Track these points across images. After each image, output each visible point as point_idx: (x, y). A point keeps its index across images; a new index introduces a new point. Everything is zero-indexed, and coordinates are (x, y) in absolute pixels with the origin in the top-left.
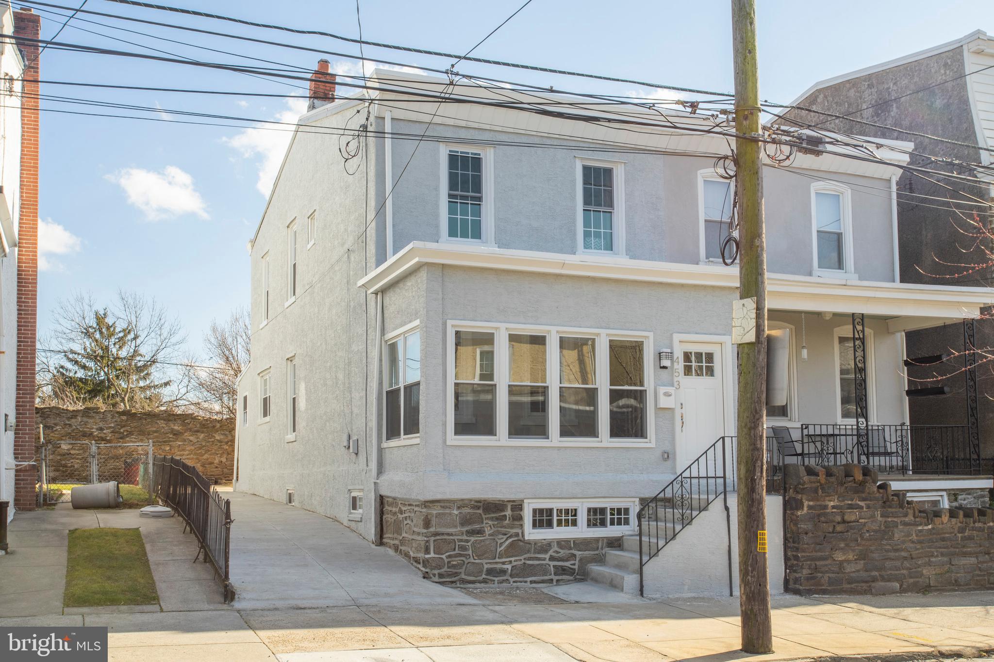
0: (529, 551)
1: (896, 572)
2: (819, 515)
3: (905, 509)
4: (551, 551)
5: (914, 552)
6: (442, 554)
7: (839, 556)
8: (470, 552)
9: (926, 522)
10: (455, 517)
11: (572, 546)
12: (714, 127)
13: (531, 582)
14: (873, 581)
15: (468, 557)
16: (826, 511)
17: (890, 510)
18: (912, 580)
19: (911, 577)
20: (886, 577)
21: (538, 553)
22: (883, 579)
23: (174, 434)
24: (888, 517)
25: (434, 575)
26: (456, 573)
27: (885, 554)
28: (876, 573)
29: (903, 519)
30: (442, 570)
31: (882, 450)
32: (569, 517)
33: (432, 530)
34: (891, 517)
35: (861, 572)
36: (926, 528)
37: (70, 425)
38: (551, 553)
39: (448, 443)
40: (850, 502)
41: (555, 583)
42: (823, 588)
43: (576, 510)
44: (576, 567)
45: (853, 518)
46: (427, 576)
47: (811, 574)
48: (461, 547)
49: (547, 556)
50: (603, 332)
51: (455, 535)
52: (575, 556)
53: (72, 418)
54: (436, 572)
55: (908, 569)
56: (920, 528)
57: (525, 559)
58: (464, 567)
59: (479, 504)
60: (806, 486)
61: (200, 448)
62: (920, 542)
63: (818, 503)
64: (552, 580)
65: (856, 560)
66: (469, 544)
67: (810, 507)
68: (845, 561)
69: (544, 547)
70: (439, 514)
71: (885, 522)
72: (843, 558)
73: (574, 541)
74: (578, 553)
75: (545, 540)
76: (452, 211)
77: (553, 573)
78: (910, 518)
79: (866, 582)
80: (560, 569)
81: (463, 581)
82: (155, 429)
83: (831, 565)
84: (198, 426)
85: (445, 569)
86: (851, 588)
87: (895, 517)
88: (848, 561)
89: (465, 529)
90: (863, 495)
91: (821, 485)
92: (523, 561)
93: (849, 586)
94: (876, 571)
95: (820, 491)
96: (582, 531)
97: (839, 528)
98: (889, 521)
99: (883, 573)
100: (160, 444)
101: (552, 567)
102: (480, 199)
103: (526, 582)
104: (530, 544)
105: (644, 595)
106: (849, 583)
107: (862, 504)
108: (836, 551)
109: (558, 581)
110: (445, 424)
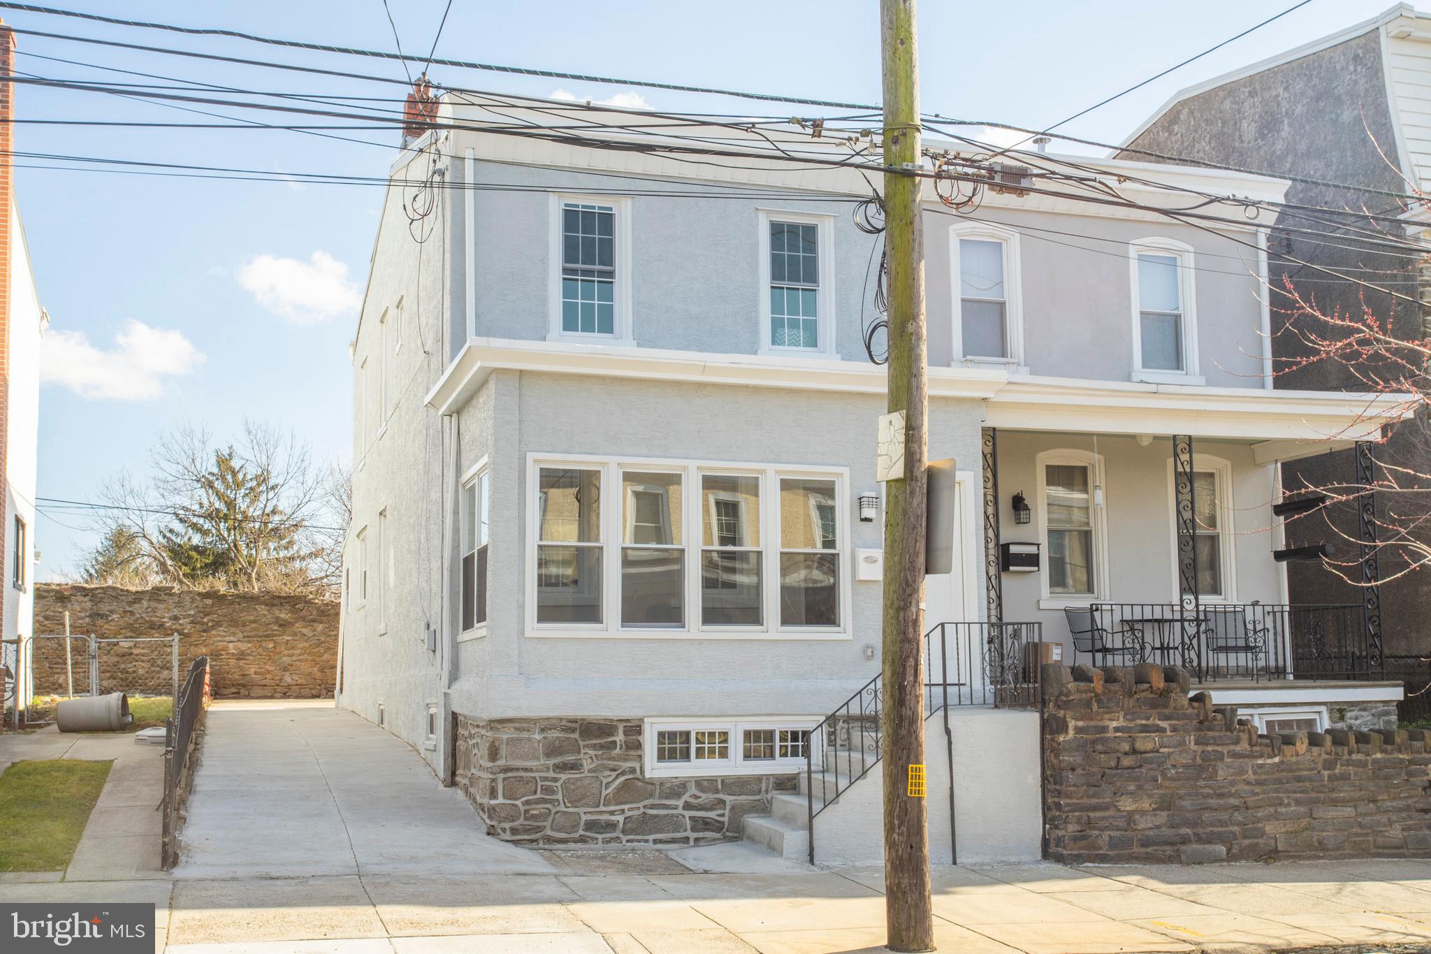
0: (651, 795)
1: (1220, 829)
2: (1094, 742)
3: (1235, 733)
4: (687, 794)
5: (1250, 799)
6: (516, 799)
7: (1127, 805)
8: (560, 797)
9: (1271, 753)
10: (536, 745)
11: (720, 787)
12: (853, 156)
13: (655, 841)
14: (1183, 843)
15: (556, 804)
16: (1106, 735)
17: (1210, 734)
18: (1247, 842)
19: (1245, 837)
20: (1204, 836)
21: (666, 798)
22: (1200, 840)
23: (281, 625)
24: (1207, 745)
25: (504, 830)
26: (538, 827)
27: (1202, 801)
28: (1189, 831)
29: (1232, 747)
30: (517, 823)
31: (1241, 643)
32: (716, 744)
33: (501, 763)
34: (1211, 744)
35: (1164, 829)
36: (1269, 761)
37: (132, 613)
38: (686, 797)
39: (528, 634)
40: (1144, 722)
41: (692, 843)
42: (1101, 852)
43: (725, 734)
44: (726, 819)
45: (1149, 746)
46: (492, 831)
47: (1081, 831)
48: (546, 789)
49: (681, 803)
50: (771, 468)
51: (537, 771)
52: (723, 802)
53: (134, 603)
54: (507, 825)
55: (1239, 824)
56: (1260, 761)
57: (644, 807)
58: (550, 819)
59: (574, 725)
60: (1071, 698)
61: (318, 645)
62: (1259, 783)
63: (1092, 723)
64: (688, 838)
65: (1154, 810)
66: (558, 784)
67: (1078, 730)
68: (1136, 811)
69: (676, 789)
70: (512, 739)
71: (1203, 752)
72: (1134, 807)
73: (723, 781)
74: (728, 798)
75: (676, 778)
76: (568, 292)
77: (689, 827)
78: (1244, 746)
79: (1172, 844)
80: (701, 822)
81: (549, 840)
82: (252, 618)
83: (1114, 817)
84: (315, 612)
85: (521, 821)
86: (1147, 853)
87: (1219, 745)
88: (1143, 813)
89: (551, 762)
90: (1166, 711)
91: (1096, 696)
92: (642, 810)
93: (1144, 850)
94: (1188, 828)
95: (1095, 706)
96: (736, 765)
97: (1126, 762)
98: (1208, 751)
99: (1200, 830)
100: (260, 639)
101: (687, 819)
102: (611, 274)
103: (647, 841)
104: (653, 784)
105: (815, 862)
106: (1143, 845)
107: (1161, 724)
108: (1121, 796)
109: (697, 840)
110: (522, 607)
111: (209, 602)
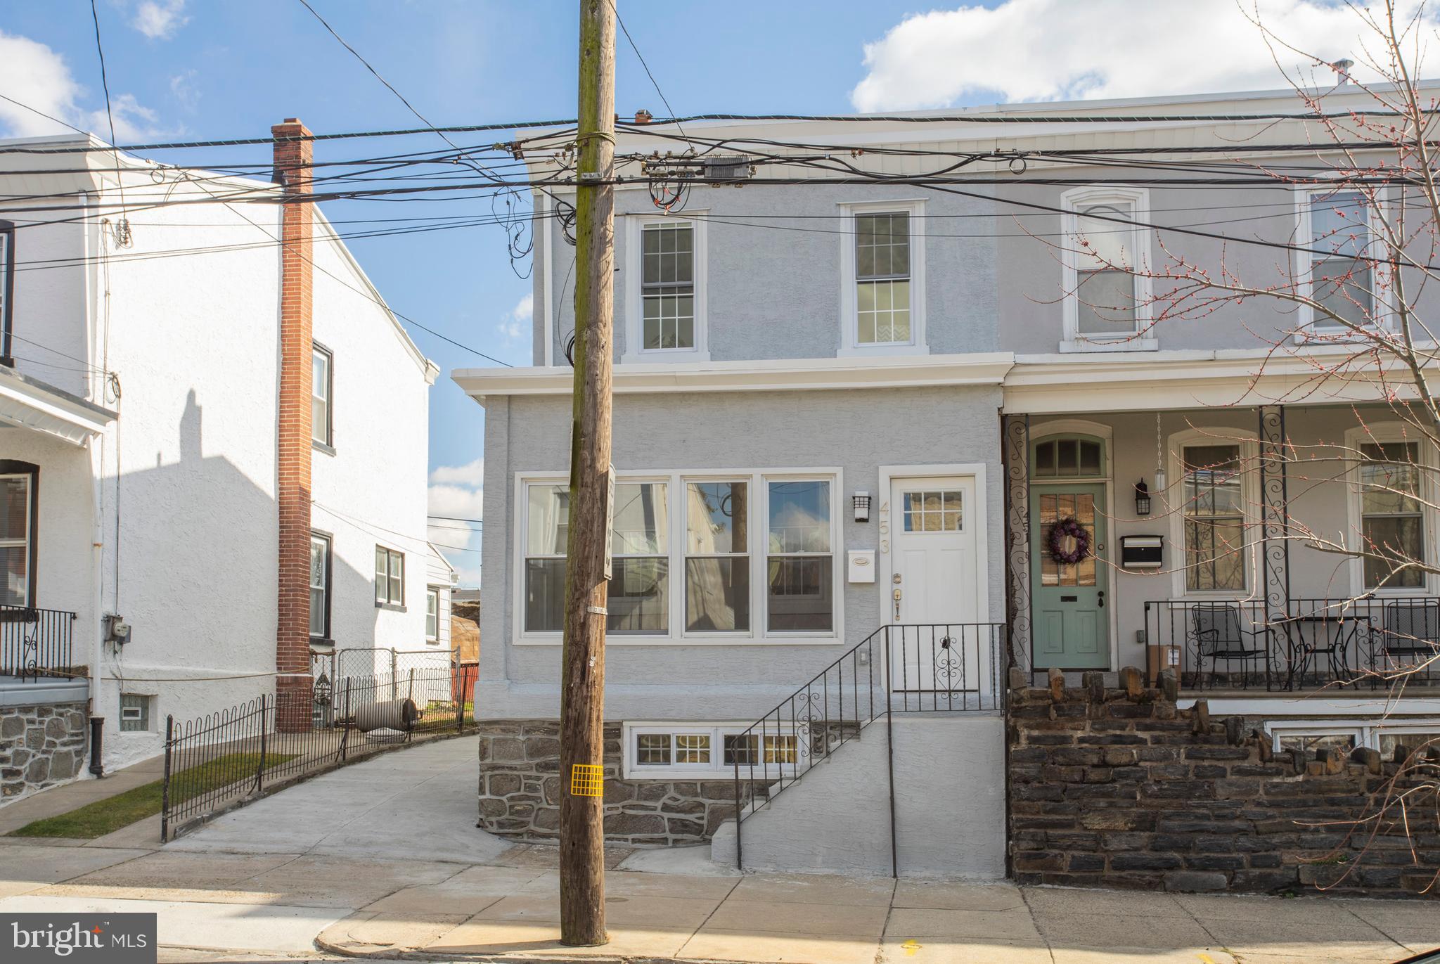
0: (630, 796)
1: (1220, 855)
2: (1055, 753)
3: (1242, 746)
4: (666, 797)
5: (1262, 823)
6: (502, 795)
7: (1096, 823)
8: (542, 794)
9: (1292, 770)
10: (520, 745)
11: (699, 790)
13: (634, 841)
14: (1170, 868)
15: (539, 801)
16: (1069, 745)
17: (1207, 747)
18: (1257, 871)
19: (1254, 866)
20: (1196, 862)
21: (645, 799)
22: (1191, 866)
24: (1203, 759)
25: (491, 823)
26: (522, 822)
27: (1195, 822)
28: (1177, 855)
29: (1237, 763)
30: (502, 817)
32: (696, 749)
33: (488, 761)
34: (1207, 758)
35: (1144, 852)
36: (1290, 780)
38: (664, 799)
39: (515, 642)
40: (1118, 732)
41: (670, 844)
42: (1062, 873)
43: (708, 738)
44: (705, 822)
45: (1125, 759)
46: (481, 824)
47: (1037, 849)
48: (529, 787)
49: (659, 804)
51: (521, 770)
52: (703, 805)
54: (494, 819)
55: (1247, 850)
56: (1276, 780)
57: (623, 807)
58: (533, 815)
59: (555, 727)
60: (1024, 704)
62: (1272, 805)
63: (1050, 733)
64: (666, 839)
65: (1131, 830)
66: (541, 782)
67: (1032, 740)
68: (1108, 830)
69: (655, 790)
70: (499, 739)
71: (1196, 767)
72: (1104, 826)
73: (702, 785)
74: (707, 802)
75: (654, 780)
76: (649, 310)
77: (667, 829)
78: (1254, 761)
79: (1155, 869)
80: (679, 824)
81: (533, 834)
83: (1078, 836)
85: (506, 816)
86: (1120, 877)
87: (1218, 760)
88: (1115, 832)
89: (534, 762)
90: (1148, 721)
91: (1055, 702)
92: (621, 810)
93: (1117, 874)
94: (1176, 852)
95: (1053, 713)
96: (717, 770)
97: (1094, 775)
98: (1204, 767)
99: (1192, 855)
101: (666, 820)
102: (690, 288)
103: (626, 840)
104: (631, 785)
105: (744, 865)
106: (1115, 868)
107: (1140, 734)
108: (1089, 812)
109: (675, 841)
110: (508, 616)
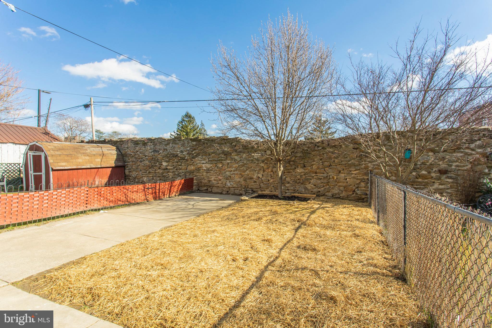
23: (225, 155)
37: (166, 149)
53: (167, 145)
61: (243, 166)
82: (212, 151)
100: (215, 162)
111: (194, 143)
